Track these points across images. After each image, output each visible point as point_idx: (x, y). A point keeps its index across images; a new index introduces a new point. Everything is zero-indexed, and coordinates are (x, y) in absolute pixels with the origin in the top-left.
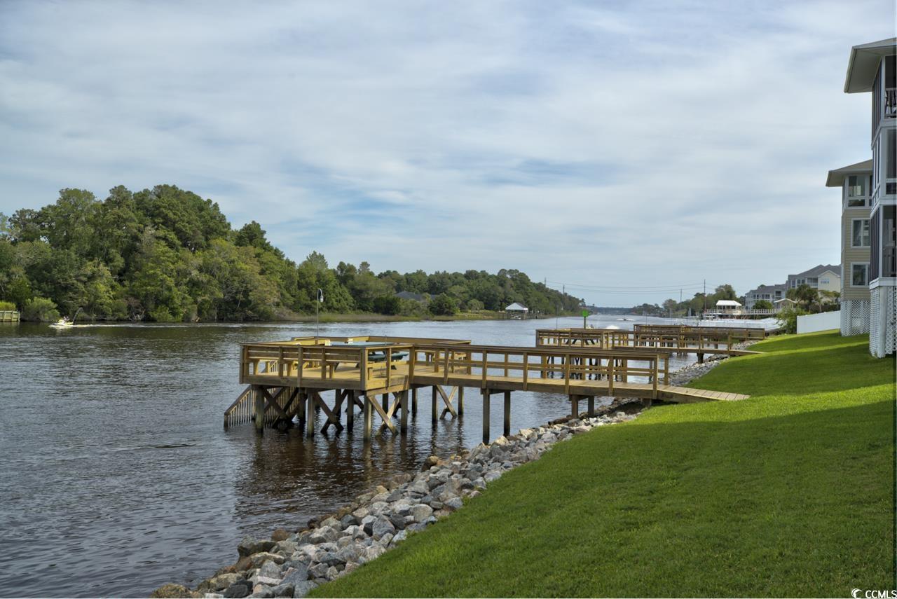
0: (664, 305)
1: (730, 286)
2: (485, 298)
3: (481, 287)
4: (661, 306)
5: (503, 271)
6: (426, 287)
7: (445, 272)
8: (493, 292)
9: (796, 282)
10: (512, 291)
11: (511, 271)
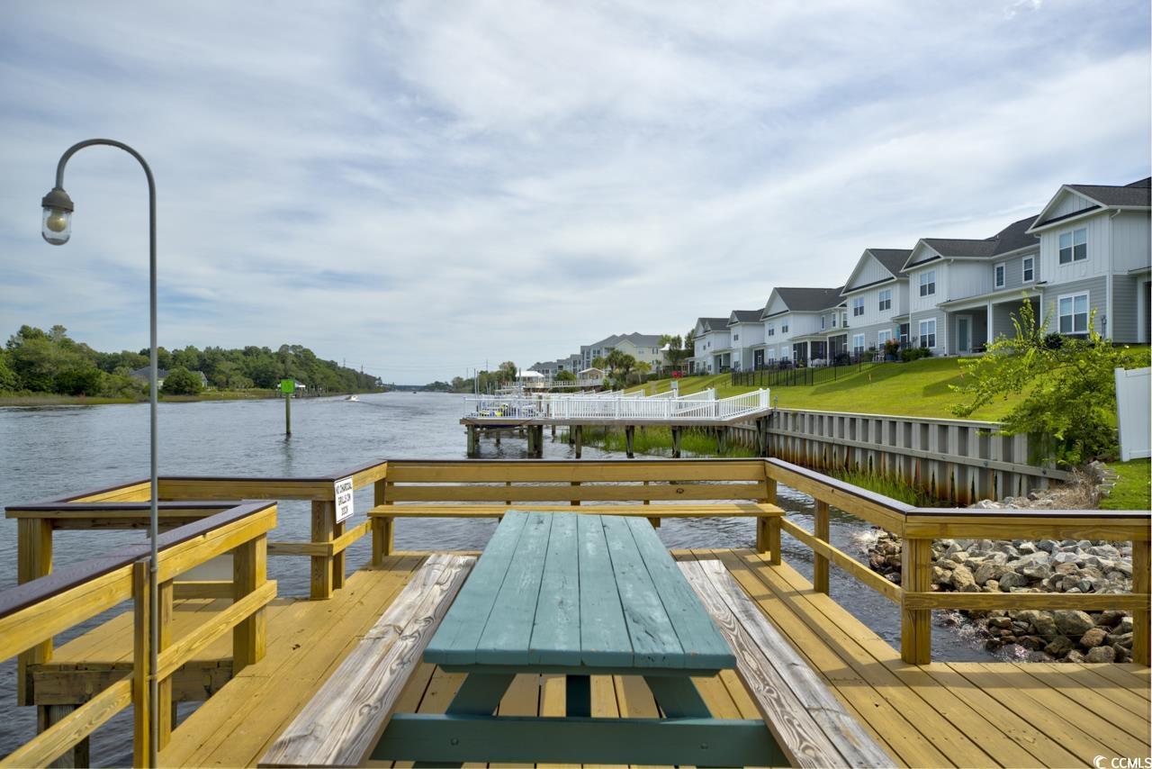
0: (453, 382)
1: (512, 363)
2: (263, 375)
3: (260, 363)
4: (450, 384)
5: (285, 347)
6: (196, 363)
7: (218, 347)
8: (271, 369)
9: (592, 352)
10: (293, 367)
11: (294, 347)
